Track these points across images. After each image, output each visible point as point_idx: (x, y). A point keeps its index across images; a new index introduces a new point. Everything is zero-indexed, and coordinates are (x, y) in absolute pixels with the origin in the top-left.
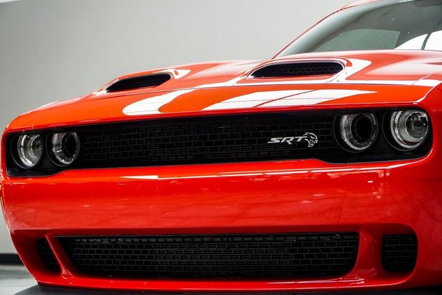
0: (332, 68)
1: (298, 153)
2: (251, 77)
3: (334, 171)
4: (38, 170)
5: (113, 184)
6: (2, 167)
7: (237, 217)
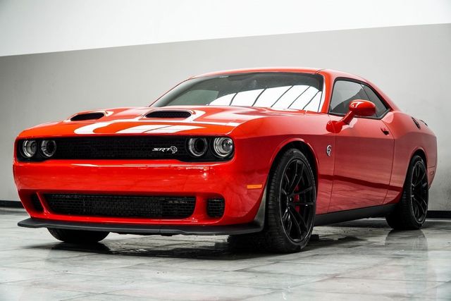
0: (185, 115)
1: (167, 156)
2: (145, 117)
3: (181, 166)
4: (33, 159)
5: (69, 168)
6: (15, 156)
7: (132, 186)
